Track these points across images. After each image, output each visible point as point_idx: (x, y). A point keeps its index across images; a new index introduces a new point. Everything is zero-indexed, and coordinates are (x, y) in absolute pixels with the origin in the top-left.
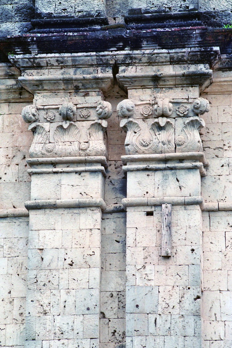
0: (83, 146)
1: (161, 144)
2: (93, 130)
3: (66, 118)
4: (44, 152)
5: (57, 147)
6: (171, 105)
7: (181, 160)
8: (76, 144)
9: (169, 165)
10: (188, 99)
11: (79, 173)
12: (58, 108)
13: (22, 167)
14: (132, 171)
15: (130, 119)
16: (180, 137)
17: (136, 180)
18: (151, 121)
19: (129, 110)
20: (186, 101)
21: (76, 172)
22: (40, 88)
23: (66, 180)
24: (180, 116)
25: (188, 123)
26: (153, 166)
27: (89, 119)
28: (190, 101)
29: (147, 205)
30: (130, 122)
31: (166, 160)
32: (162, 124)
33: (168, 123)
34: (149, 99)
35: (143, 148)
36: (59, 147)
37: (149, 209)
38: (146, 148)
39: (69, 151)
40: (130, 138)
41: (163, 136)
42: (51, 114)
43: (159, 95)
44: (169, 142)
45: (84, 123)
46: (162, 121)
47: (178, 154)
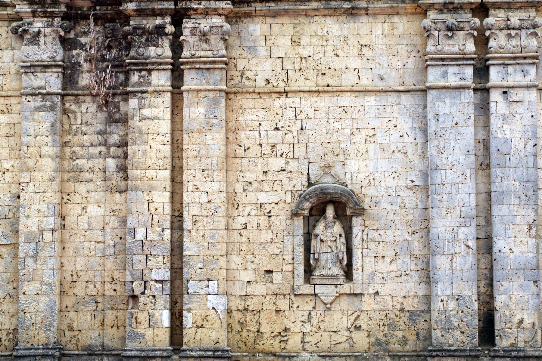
0: (462, 48)
1: (512, 48)
2: (468, 37)
3: (449, 29)
4: (436, 51)
5: (445, 48)
6: (519, 21)
7: (525, 58)
8: (457, 46)
9: (518, 62)
10: (529, 17)
11: (459, 65)
12: (445, 22)
13: (417, 58)
14: (493, 65)
15: (493, 31)
16: (524, 43)
17: (496, 71)
18: (505, 32)
19: (492, 25)
20: (527, 18)
21: (457, 65)
22: (432, 7)
23: (451, 70)
24: (523, 29)
25: (530, 34)
26: (507, 62)
27: (465, 29)
28: (531, 18)
29: (504, 87)
30: (492, 33)
31: (515, 58)
32: (513, 34)
33: (516, 33)
34: (504, 16)
35: (501, 50)
36: (446, 49)
37: (505, 90)
38: (503, 50)
39: (453, 51)
40: (492, 43)
41: (514, 42)
42: (439, 26)
43: (510, 14)
44: (517, 46)
45: (461, 32)
46: (513, 32)
47: (523, 54)
